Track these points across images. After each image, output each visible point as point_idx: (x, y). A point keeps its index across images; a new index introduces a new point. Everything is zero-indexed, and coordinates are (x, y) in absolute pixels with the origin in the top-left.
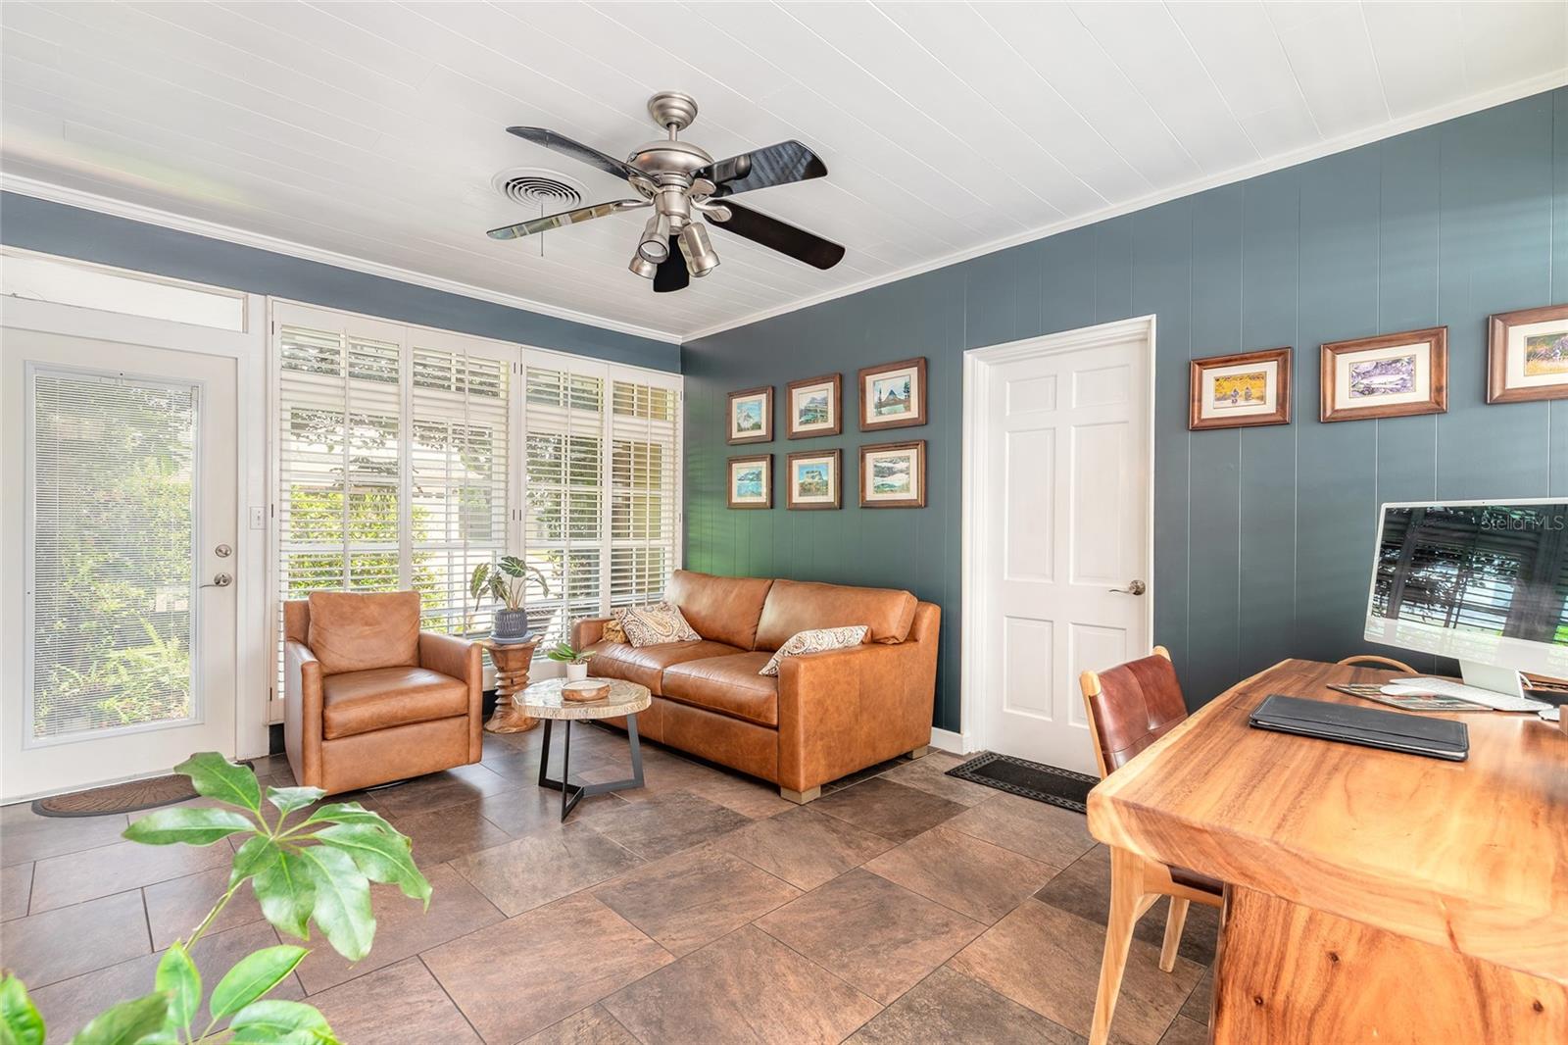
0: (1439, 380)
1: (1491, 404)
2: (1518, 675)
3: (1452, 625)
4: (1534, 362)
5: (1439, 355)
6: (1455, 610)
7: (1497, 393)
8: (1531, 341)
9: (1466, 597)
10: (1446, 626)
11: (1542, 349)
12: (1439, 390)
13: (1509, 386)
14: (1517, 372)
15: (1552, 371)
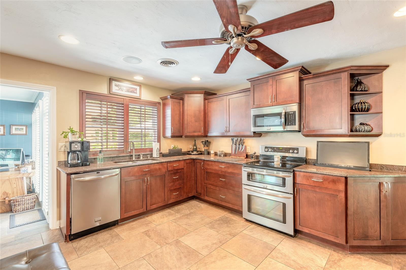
0: (4, 131)
1: (11, 135)
2: (14, 165)
3: (5, 161)
4: (16, 131)
5: (4, 128)
6: (5, 159)
7: (12, 134)
8: (15, 128)
9: (7, 157)
10: (4, 161)
11: (17, 129)
12: (4, 133)
13: (13, 133)
14: (14, 131)
15: (18, 132)
